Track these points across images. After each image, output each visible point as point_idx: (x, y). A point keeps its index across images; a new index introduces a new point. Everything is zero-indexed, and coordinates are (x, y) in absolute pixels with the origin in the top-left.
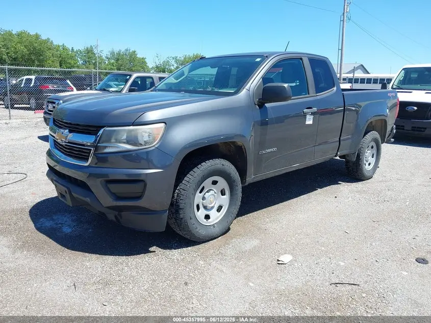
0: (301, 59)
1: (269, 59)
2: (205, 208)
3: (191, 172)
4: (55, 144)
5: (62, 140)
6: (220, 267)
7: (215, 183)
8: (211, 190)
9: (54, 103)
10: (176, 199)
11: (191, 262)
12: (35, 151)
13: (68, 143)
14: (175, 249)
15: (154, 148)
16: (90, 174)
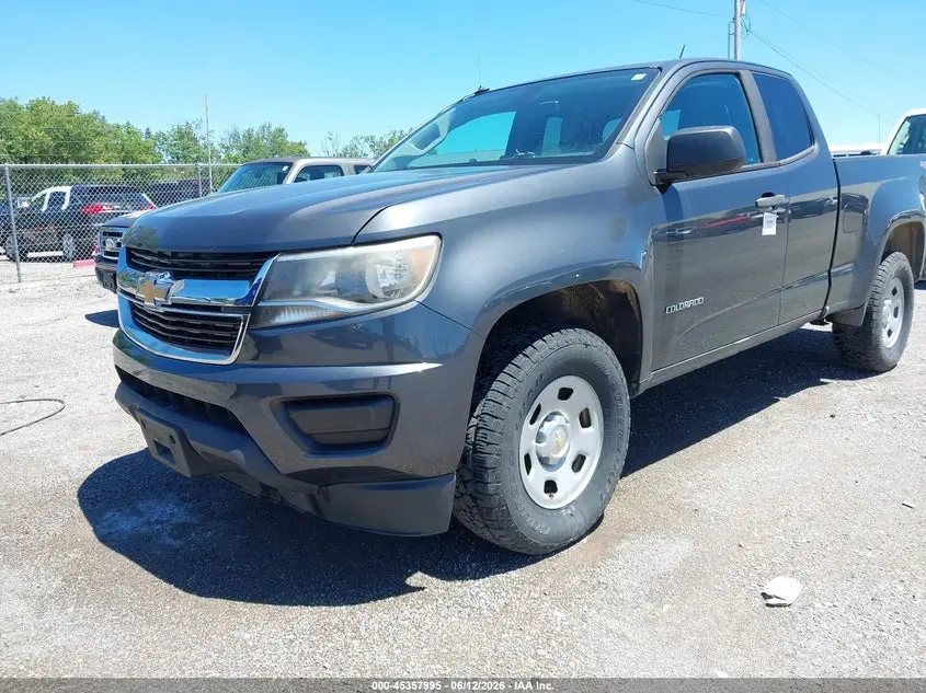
0: (738, 75)
1: (669, 75)
2: (544, 461)
3: (509, 368)
4: (134, 315)
5: (155, 301)
6: (614, 625)
7: (565, 394)
8: (554, 414)
9: (119, 235)
10: (474, 444)
11: (530, 616)
12: (79, 346)
13: (174, 305)
14: (475, 578)
15: (414, 304)
16: (239, 386)
